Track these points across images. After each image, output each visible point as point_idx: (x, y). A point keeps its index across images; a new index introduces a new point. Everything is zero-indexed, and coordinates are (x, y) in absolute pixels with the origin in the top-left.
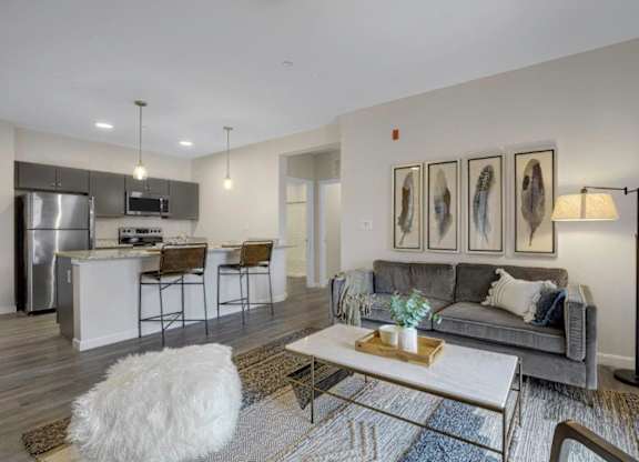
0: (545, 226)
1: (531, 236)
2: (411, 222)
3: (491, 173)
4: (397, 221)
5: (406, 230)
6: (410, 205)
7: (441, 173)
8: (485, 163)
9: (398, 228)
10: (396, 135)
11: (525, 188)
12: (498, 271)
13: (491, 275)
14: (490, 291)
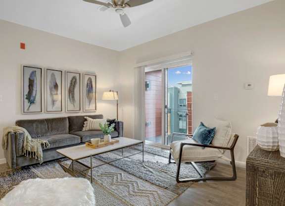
0: (93, 101)
1: (89, 105)
2: (35, 98)
3: (76, 80)
4: (25, 97)
5: (32, 102)
6: (35, 89)
7: (53, 75)
8: (73, 75)
9: (26, 101)
10: (23, 46)
11: (87, 87)
12: (85, 117)
13: (84, 120)
14: (84, 125)
